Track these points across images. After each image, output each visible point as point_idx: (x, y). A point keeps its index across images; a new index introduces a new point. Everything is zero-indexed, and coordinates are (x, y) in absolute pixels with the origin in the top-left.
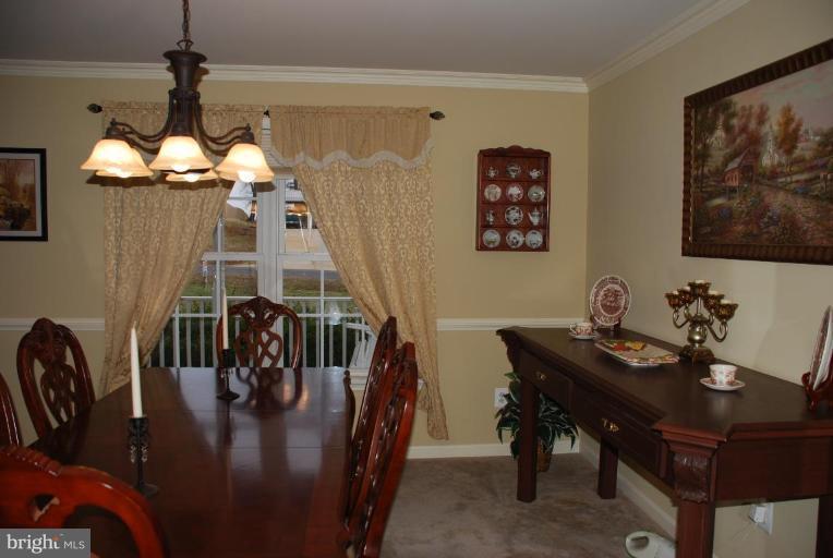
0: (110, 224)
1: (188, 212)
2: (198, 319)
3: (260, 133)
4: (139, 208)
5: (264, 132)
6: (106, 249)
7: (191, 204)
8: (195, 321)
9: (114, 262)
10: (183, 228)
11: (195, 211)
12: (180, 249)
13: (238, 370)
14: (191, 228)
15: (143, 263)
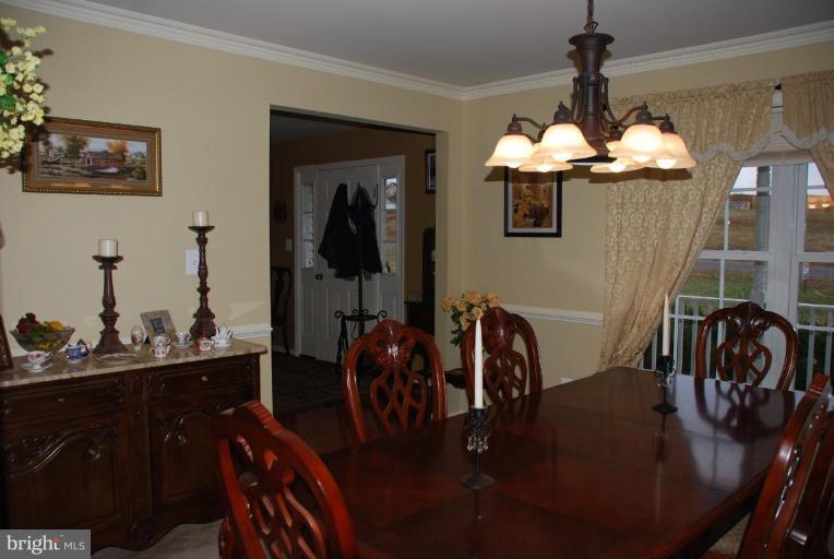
0: (612, 220)
1: (687, 206)
2: (691, 322)
3: (770, 112)
4: (637, 204)
5: (775, 110)
6: (607, 245)
7: (691, 198)
8: (688, 323)
9: (614, 258)
10: (681, 224)
11: (694, 205)
12: (677, 246)
13: (718, 383)
14: (689, 223)
15: (640, 259)
